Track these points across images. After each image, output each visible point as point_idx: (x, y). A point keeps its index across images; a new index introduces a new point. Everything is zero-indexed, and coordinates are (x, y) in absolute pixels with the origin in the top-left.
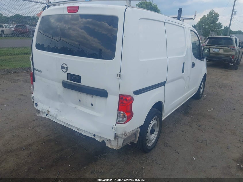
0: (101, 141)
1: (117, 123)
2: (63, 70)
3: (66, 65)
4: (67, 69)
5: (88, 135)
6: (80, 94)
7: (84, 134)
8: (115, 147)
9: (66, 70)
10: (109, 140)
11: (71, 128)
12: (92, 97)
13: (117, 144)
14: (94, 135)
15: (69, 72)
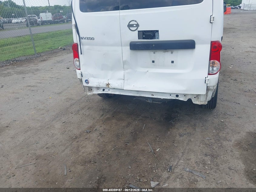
0: (186, 100)
1: (209, 74)
2: (131, 28)
3: (136, 21)
4: (137, 25)
5: (169, 97)
6: (154, 53)
7: (162, 97)
8: (204, 103)
9: (136, 28)
10: (198, 96)
11: (142, 95)
12: (172, 53)
13: (206, 98)
14: (177, 96)
15: (140, 29)
